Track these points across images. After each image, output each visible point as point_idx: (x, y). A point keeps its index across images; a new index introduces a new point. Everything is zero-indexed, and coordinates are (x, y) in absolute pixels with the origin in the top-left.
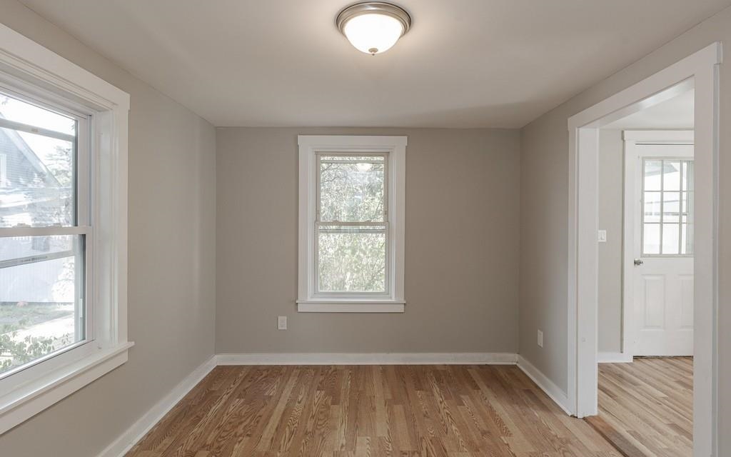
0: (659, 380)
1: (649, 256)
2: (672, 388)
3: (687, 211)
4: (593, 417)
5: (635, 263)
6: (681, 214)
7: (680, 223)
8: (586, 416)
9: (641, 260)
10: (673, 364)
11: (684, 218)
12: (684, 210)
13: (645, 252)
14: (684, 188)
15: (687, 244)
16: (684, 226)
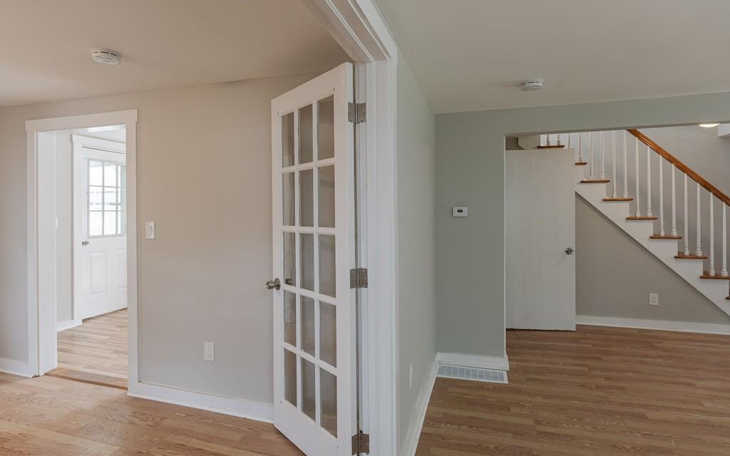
0: (104, 329)
1: (94, 237)
2: (113, 331)
3: (122, 202)
4: (54, 370)
5: (83, 243)
6: (117, 204)
7: (117, 211)
8: (47, 372)
9: (88, 240)
10: (114, 317)
11: (119, 207)
12: (119, 201)
13: (90, 235)
14: (119, 185)
15: (122, 227)
16: (119, 213)
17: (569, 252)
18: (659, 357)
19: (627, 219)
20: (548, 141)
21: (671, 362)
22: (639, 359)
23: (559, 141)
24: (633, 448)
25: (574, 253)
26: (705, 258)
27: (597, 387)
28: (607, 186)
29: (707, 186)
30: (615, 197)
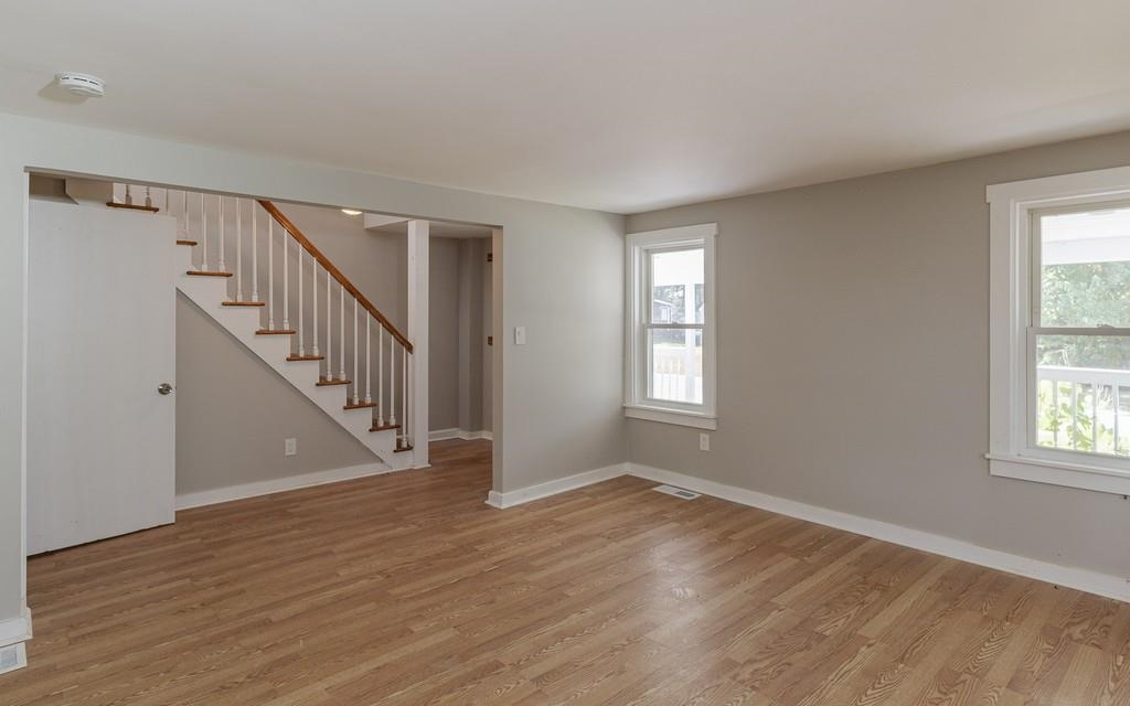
17: (165, 390)
18: (294, 527)
19: (257, 333)
20: (127, 195)
21: (308, 529)
22: (268, 538)
23: (148, 200)
24: (249, 677)
25: (173, 392)
26: (348, 382)
27: (202, 605)
28: (228, 282)
29: (352, 290)
30: (240, 300)
